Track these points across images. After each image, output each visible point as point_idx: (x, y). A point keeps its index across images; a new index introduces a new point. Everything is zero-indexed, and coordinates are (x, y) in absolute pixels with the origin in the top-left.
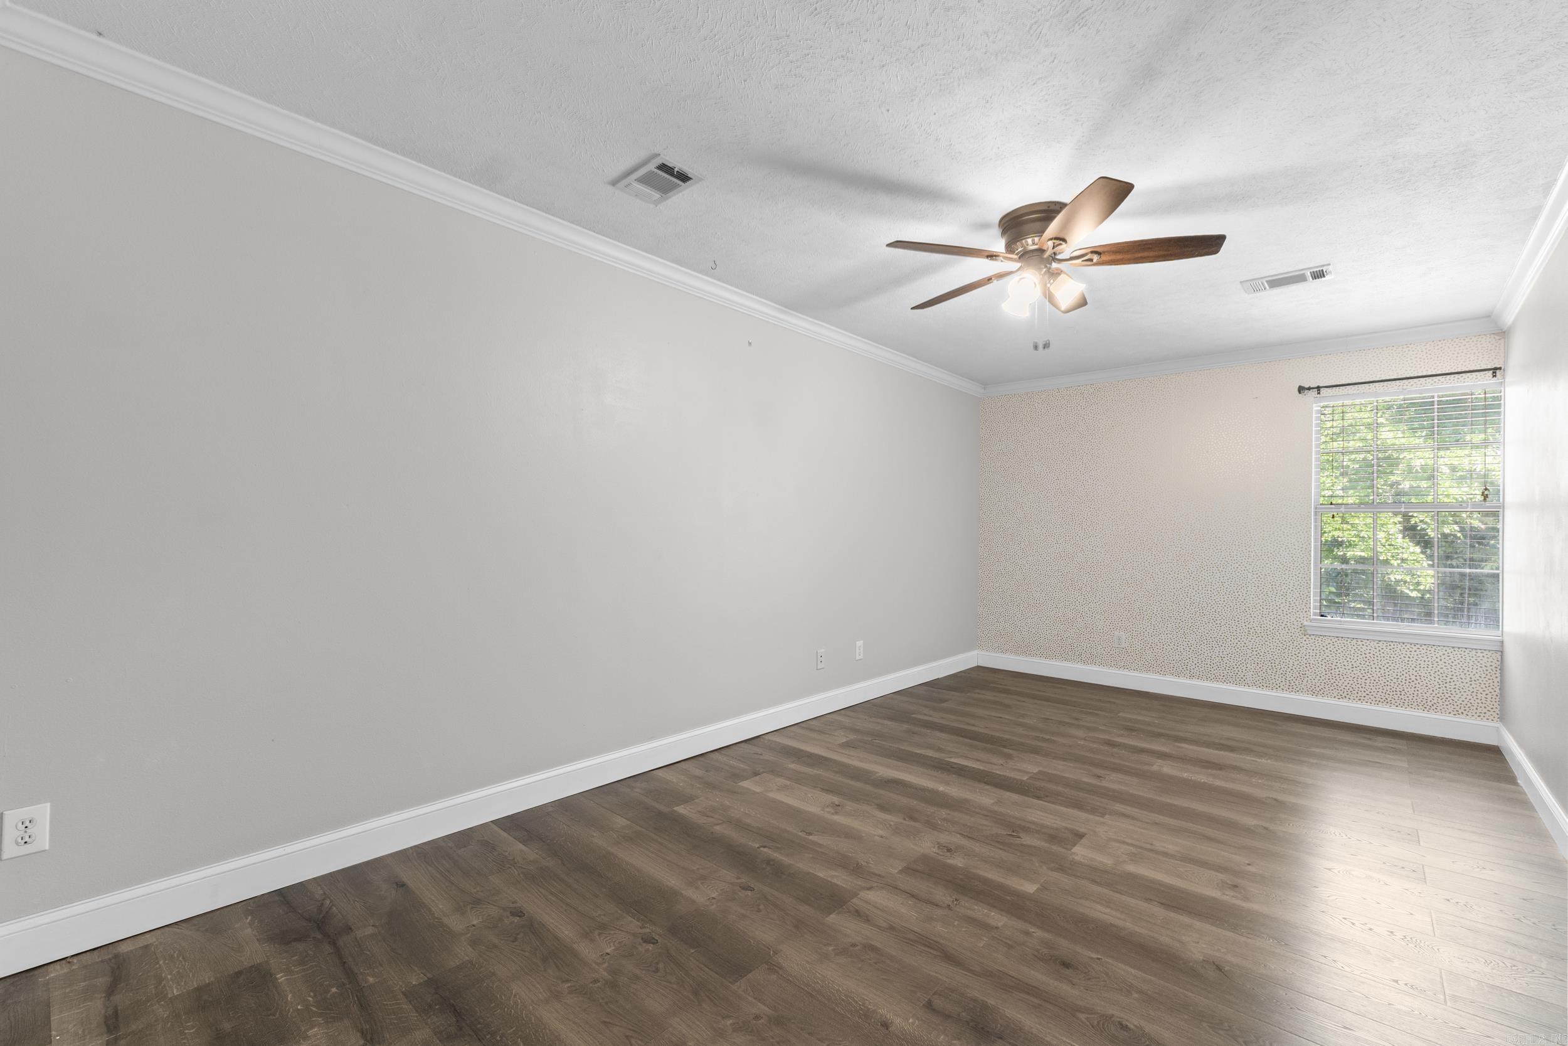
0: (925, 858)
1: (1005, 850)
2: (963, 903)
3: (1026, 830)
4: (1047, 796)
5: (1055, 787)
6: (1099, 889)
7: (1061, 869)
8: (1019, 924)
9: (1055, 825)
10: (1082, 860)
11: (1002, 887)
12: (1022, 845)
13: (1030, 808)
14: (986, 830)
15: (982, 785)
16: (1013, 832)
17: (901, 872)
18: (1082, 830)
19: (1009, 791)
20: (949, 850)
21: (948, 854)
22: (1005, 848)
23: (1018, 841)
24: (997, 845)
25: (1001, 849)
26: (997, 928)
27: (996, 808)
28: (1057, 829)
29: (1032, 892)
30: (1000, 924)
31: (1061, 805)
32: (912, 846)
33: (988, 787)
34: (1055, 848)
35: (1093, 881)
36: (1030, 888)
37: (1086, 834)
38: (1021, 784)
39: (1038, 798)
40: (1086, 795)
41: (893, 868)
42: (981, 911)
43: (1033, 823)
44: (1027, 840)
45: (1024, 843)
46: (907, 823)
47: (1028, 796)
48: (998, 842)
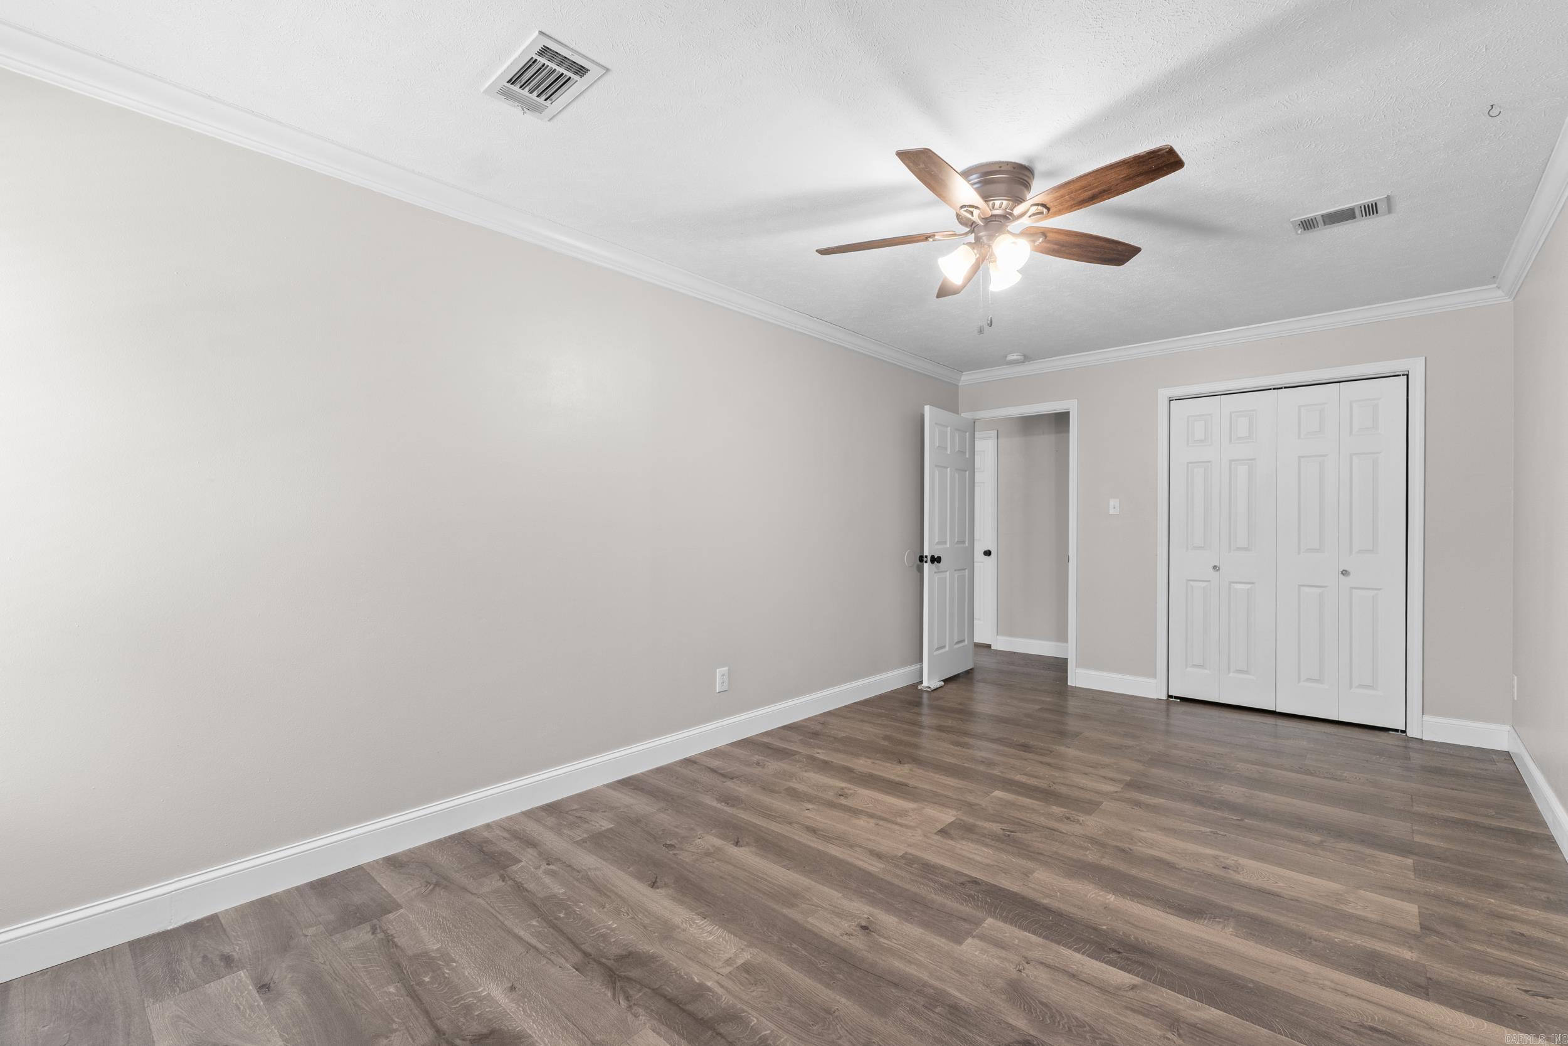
0: (1089, 812)
1: (1018, 818)
2: (1046, 785)
3: (997, 838)
4: (962, 884)
5: (946, 901)
6: (946, 793)
7: (970, 805)
8: (1008, 776)
9: (964, 842)
10: (950, 811)
11: (1019, 794)
12: (1001, 823)
13: (988, 865)
14: (1037, 837)
15: (1055, 904)
16: (1009, 835)
17: (1101, 803)
18: (938, 837)
19: (1016, 894)
20: (1068, 818)
21: (1067, 815)
22: (1017, 820)
23: (1004, 826)
24: (1024, 823)
25: (1021, 820)
26: (1021, 774)
27: (1030, 864)
28: (963, 838)
29: (997, 791)
30: (1019, 776)
31: (946, 870)
32: (1104, 822)
33: (1045, 901)
34: (970, 820)
35: (948, 797)
36: (998, 793)
37: (935, 834)
38: (996, 908)
39: (975, 882)
40: (908, 887)
41: (1106, 805)
42: (1032, 781)
43: (987, 845)
44: (996, 828)
45: (999, 825)
46: (1127, 846)
47: (987, 884)
48: (1024, 826)
